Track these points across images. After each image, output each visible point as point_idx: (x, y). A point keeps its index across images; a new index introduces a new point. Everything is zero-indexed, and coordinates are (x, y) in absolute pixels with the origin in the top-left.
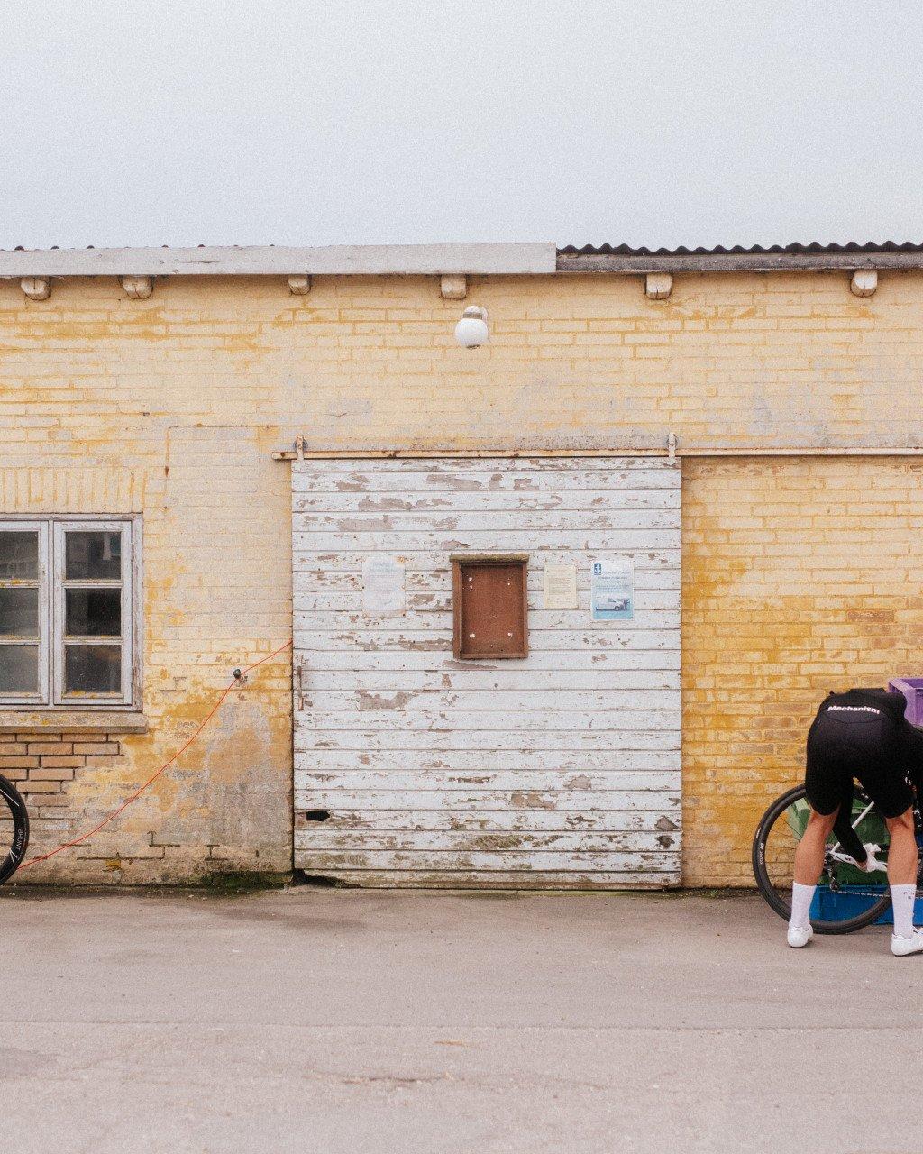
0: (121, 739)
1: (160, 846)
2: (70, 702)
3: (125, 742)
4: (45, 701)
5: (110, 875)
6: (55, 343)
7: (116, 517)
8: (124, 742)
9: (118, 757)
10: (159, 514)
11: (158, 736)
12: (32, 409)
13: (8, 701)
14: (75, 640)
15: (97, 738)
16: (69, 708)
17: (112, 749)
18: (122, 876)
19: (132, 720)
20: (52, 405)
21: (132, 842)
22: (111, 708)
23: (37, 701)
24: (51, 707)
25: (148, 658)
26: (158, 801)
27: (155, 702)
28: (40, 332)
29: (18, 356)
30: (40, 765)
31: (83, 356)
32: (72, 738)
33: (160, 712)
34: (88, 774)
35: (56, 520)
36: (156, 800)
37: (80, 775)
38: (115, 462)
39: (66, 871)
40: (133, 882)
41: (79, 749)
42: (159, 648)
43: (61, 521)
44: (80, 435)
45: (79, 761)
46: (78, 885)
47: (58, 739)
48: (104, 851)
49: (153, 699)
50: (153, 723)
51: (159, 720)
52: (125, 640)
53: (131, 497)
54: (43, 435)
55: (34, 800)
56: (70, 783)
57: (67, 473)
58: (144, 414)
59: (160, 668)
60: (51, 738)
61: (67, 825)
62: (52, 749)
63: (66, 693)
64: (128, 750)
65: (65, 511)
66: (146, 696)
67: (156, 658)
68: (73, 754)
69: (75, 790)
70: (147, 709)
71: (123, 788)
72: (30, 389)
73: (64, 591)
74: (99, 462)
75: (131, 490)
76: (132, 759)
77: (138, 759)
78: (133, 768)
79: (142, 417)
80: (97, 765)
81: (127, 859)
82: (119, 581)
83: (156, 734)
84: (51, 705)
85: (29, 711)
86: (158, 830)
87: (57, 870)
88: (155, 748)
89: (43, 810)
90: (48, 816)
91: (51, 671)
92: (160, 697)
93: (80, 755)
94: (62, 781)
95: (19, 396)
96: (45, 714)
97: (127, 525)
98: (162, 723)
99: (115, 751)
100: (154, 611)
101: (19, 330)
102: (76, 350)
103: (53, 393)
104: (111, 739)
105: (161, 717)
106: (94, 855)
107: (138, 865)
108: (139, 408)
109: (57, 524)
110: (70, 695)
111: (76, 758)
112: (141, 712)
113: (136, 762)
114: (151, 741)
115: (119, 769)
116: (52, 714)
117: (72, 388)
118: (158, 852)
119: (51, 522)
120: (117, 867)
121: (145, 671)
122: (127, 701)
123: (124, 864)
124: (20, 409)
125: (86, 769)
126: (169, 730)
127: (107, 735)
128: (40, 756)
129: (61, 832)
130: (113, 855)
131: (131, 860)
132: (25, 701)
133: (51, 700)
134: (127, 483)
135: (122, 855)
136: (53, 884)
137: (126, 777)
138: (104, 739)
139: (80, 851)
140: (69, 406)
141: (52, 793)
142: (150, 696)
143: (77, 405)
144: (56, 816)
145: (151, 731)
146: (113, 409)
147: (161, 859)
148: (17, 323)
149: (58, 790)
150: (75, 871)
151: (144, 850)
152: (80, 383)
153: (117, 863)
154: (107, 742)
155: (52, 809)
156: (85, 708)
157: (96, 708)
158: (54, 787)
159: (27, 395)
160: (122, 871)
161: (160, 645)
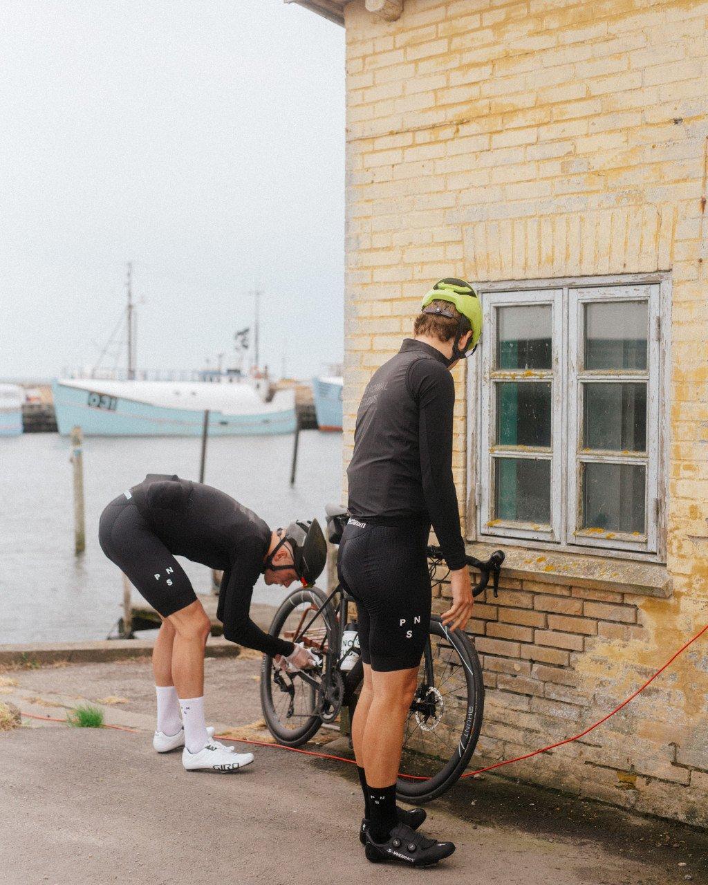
0: (639, 602)
1: (685, 767)
2: (584, 542)
3: (644, 607)
4: (557, 539)
5: (623, 794)
6: (570, 36)
7: (639, 278)
8: (642, 606)
9: (635, 628)
10: (692, 271)
11: (685, 603)
12: (544, 133)
13: (517, 535)
14: (591, 456)
15: (610, 598)
16: (582, 550)
17: (628, 615)
18: (637, 800)
19: (652, 577)
20: (566, 125)
21: (650, 753)
22: (631, 556)
23: (548, 538)
24: (563, 547)
25: (673, 486)
26: (683, 702)
27: (682, 553)
28: (554, 24)
29: (528, 64)
30: (547, 626)
31: (603, 48)
32: (583, 594)
33: (687, 569)
34: (600, 648)
35: (571, 287)
36: (680, 698)
37: (591, 646)
38: (637, 197)
39: (572, 777)
40: (650, 811)
41: (591, 609)
42: (688, 473)
43: (577, 287)
44: (598, 163)
45: (589, 626)
46: (585, 800)
47: (565, 593)
48: (615, 759)
49: (680, 547)
50: (679, 583)
51: (687, 580)
52: (651, 459)
53: (657, 247)
54: (554, 168)
55: (539, 672)
56: (579, 656)
57: (581, 219)
58: (676, 122)
59: (690, 503)
60: (558, 591)
61: (574, 713)
62: (560, 605)
63: (580, 529)
64: (647, 617)
65: (578, 274)
66: (671, 543)
67: (683, 488)
68: (582, 616)
69: (584, 666)
70: (672, 561)
71: (640, 673)
72: (542, 106)
73: (581, 387)
74: (618, 199)
75: (657, 236)
76: (652, 632)
77: (660, 633)
78: (653, 646)
79: (673, 126)
80: (610, 636)
81: (645, 776)
82: (644, 372)
83: (683, 599)
84: (563, 543)
85: (538, 550)
86: (682, 742)
87: (562, 773)
88: (680, 622)
89: (549, 687)
90: (553, 696)
91: (565, 499)
92: (688, 546)
93: (592, 618)
94: (572, 651)
95: (530, 118)
96: (555, 555)
97: (655, 288)
98: (690, 585)
99: (631, 620)
100: (683, 416)
101: (531, 26)
102: (594, 41)
103: (569, 107)
104: (628, 600)
105: (690, 576)
106: (604, 762)
107: (656, 788)
108: (669, 113)
109: (573, 292)
110: (584, 533)
111: (585, 621)
112: (665, 565)
113: (657, 636)
114: (676, 611)
115: (637, 644)
116: (562, 557)
117: (590, 97)
118: (681, 775)
119: (565, 290)
120: (631, 786)
121: (671, 507)
122: (652, 547)
123: (640, 783)
124: (530, 136)
125: (597, 639)
126: (699, 596)
127: (623, 594)
128: (547, 612)
129: (568, 721)
130: (627, 767)
131: (649, 779)
132: (535, 536)
133: (563, 536)
134: (651, 228)
135: (637, 769)
136: (558, 791)
137: (644, 658)
138: (618, 599)
139: (589, 753)
140: (584, 122)
141: (560, 666)
142: (675, 544)
143: (595, 120)
144: (563, 699)
145: (677, 595)
146: (636, 120)
147: (685, 786)
148: (529, 16)
149: (566, 663)
150: (582, 779)
151: (663, 769)
152: (597, 89)
153: (631, 779)
154: (622, 604)
155: (558, 688)
156: (602, 553)
157: (614, 553)
158: (561, 658)
159: (540, 115)
160: (638, 792)
161: (689, 468)
